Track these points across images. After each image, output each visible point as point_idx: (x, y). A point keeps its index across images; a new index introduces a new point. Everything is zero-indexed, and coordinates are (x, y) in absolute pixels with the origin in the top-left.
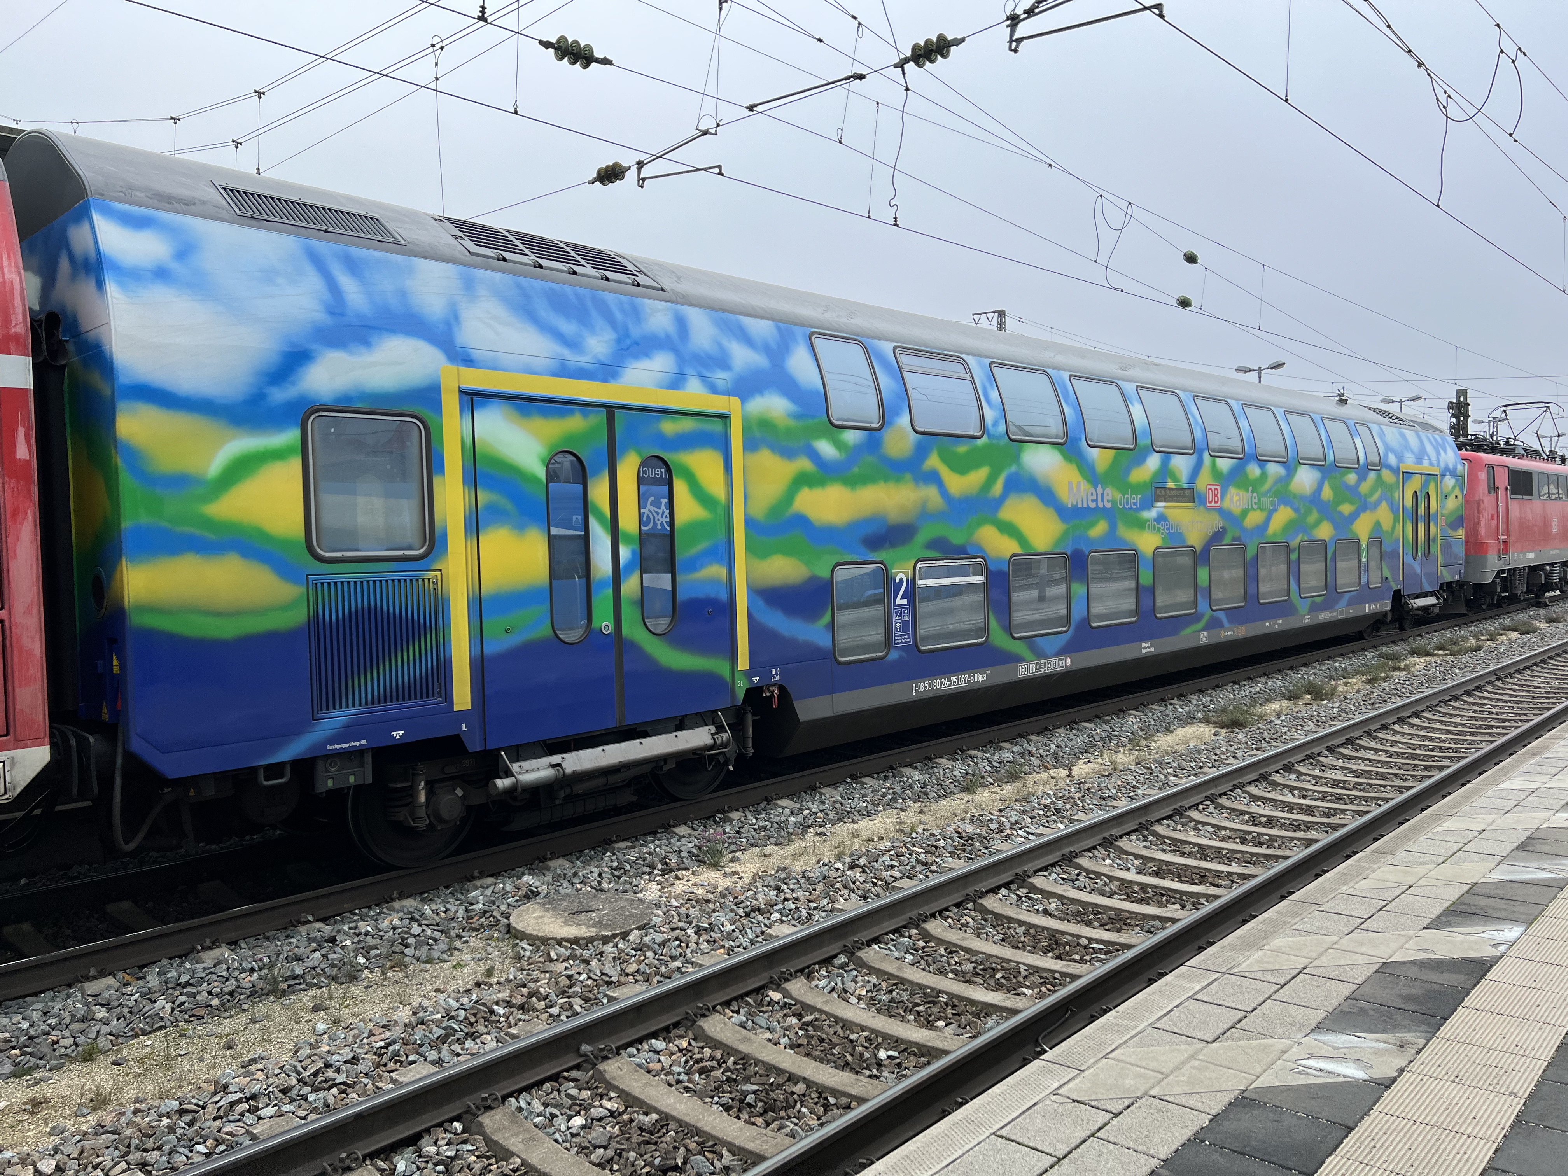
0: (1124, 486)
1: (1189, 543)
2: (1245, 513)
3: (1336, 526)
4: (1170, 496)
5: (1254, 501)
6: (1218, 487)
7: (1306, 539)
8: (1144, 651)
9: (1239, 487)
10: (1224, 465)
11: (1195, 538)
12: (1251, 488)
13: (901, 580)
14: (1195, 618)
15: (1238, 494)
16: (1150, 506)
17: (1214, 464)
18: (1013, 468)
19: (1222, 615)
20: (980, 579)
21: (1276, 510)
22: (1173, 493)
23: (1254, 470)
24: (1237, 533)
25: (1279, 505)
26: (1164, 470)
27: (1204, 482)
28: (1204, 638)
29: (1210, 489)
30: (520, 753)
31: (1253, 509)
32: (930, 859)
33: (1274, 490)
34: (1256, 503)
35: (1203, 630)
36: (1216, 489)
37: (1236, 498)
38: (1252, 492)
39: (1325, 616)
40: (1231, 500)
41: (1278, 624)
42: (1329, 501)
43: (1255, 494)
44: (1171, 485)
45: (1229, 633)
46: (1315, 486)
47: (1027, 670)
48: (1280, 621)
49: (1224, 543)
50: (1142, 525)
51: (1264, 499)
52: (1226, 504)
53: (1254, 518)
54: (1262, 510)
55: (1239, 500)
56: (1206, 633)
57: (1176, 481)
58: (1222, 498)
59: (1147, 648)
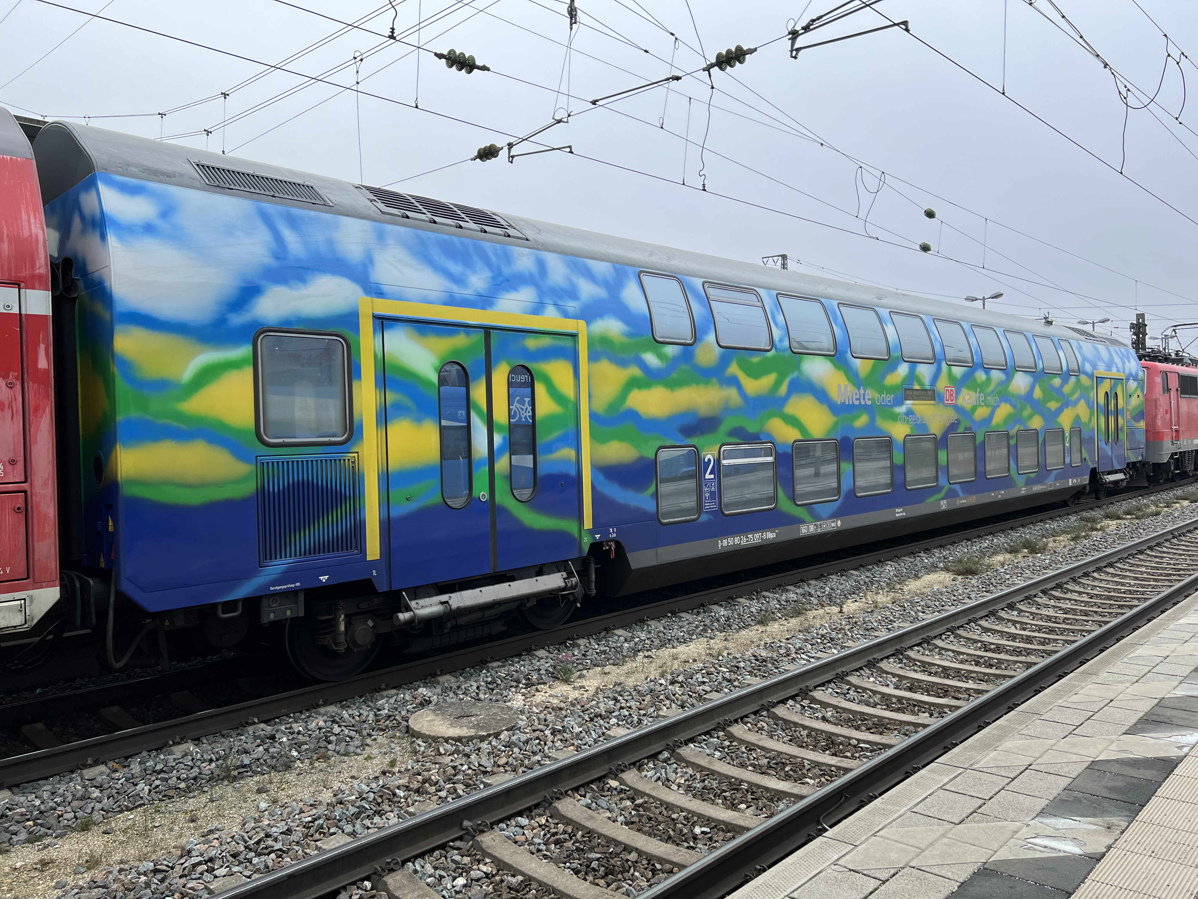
0: (881, 388)
1: (932, 432)
2: (974, 408)
3: (1045, 418)
4: (916, 396)
5: (981, 399)
6: (953, 389)
7: (1022, 428)
8: (897, 515)
9: (969, 388)
10: (958, 371)
11: (936, 428)
12: (978, 390)
13: (709, 460)
14: (936, 490)
15: (969, 394)
16: (900, 403)
17: (950, 371)
18: (795, 374)
19: (957, 487)
20: (770, 459)
21: (998, 406)
22: (919, 393)
23: (981, 376)
24: (969, 424)
25: (1001, 403)
26: (912, 376)
27: (942, 384)
28: (944, 505)
29: (947, 390)
30: (417, 593)
31: (980, 405)
32: (733, 676)
33: (997, 390)
34: (982, 401)
35: (943, 499)
36: (952, 390)
37: (967, 397)
38: (980, 392)
39: (1037, 488)
40: (964, 399)
41: (1001, 495)
42: (1039, 400)
43: (982, 394)
44: (917, 387)
45: (964, 501)
46: (1029, 388)
47: (808, 529)
48: (1003, 492)
49: (958, 432)
50: (895, 418)
51: (989, 398)
52: (960, 401)
53: (981, 413)
54: (987, 406)
55: (969, 399)
56: (945, 501)
57: (921, 384)
58: (957, 398)
59: (899, 513)
